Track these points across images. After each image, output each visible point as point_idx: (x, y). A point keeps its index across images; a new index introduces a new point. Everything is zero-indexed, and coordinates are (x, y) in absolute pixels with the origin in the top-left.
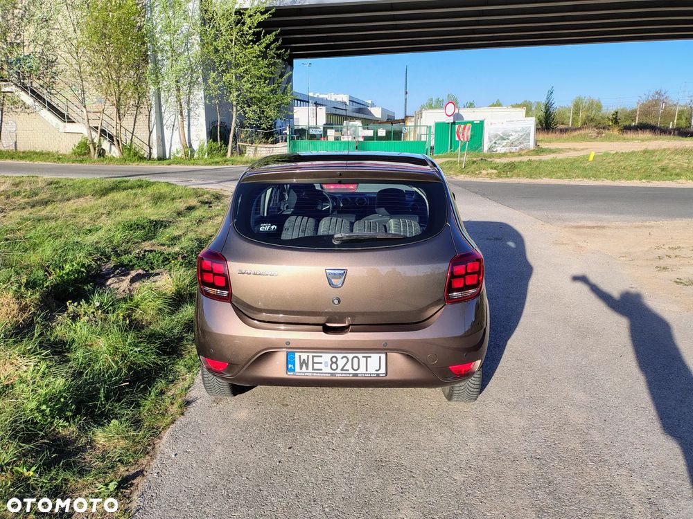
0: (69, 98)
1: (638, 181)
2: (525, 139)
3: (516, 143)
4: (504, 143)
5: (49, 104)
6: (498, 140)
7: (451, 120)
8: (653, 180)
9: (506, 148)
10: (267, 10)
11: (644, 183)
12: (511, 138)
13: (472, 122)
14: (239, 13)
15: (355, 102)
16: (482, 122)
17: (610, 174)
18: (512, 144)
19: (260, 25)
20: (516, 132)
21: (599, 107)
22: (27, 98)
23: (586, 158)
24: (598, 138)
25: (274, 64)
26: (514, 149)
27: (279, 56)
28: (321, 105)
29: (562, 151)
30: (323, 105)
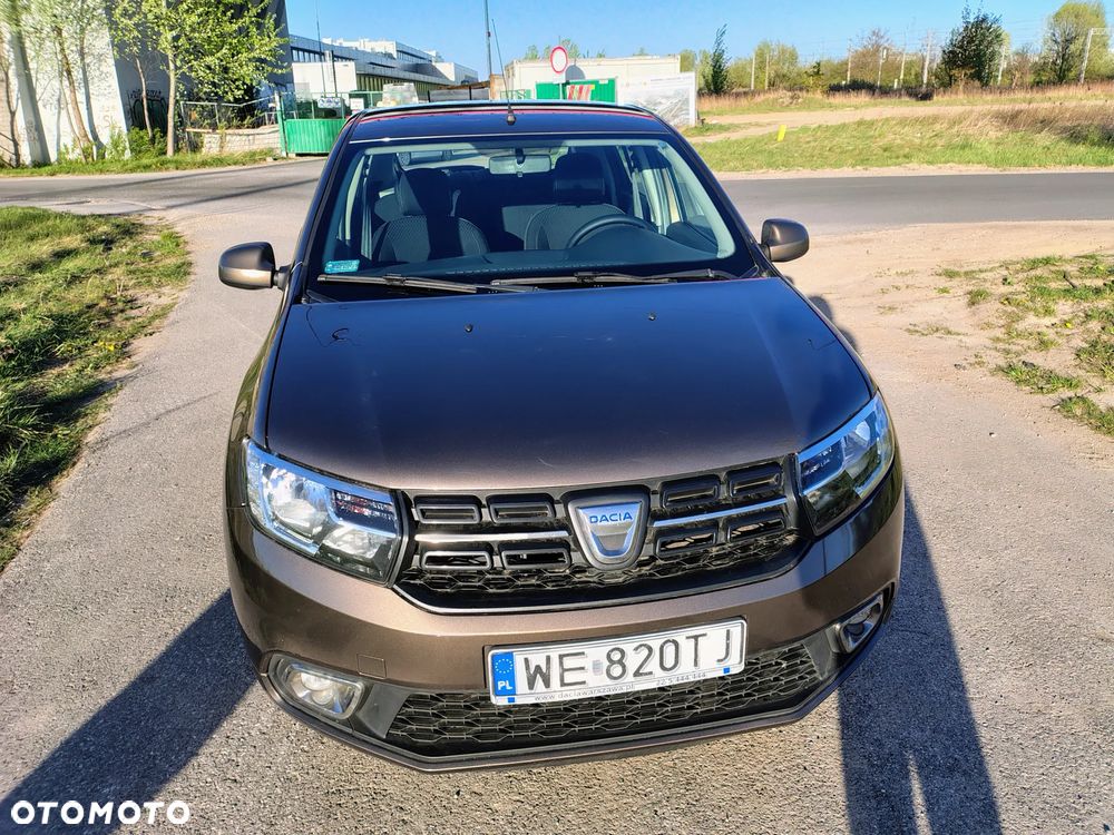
1: (850, 169)
2: (681, 109)
7: (562, 79)
8: (872, 166)
11: (860, 172)
13: (595, 82)
15: (408, 54)
16: (612, 82)
17: (810, 160)
20: (668, 98)
21: (793, 57)
23: (772, 137)
24: (793, 106)
28: (346, 59)
29: (738, 126)
30: (350, 59)
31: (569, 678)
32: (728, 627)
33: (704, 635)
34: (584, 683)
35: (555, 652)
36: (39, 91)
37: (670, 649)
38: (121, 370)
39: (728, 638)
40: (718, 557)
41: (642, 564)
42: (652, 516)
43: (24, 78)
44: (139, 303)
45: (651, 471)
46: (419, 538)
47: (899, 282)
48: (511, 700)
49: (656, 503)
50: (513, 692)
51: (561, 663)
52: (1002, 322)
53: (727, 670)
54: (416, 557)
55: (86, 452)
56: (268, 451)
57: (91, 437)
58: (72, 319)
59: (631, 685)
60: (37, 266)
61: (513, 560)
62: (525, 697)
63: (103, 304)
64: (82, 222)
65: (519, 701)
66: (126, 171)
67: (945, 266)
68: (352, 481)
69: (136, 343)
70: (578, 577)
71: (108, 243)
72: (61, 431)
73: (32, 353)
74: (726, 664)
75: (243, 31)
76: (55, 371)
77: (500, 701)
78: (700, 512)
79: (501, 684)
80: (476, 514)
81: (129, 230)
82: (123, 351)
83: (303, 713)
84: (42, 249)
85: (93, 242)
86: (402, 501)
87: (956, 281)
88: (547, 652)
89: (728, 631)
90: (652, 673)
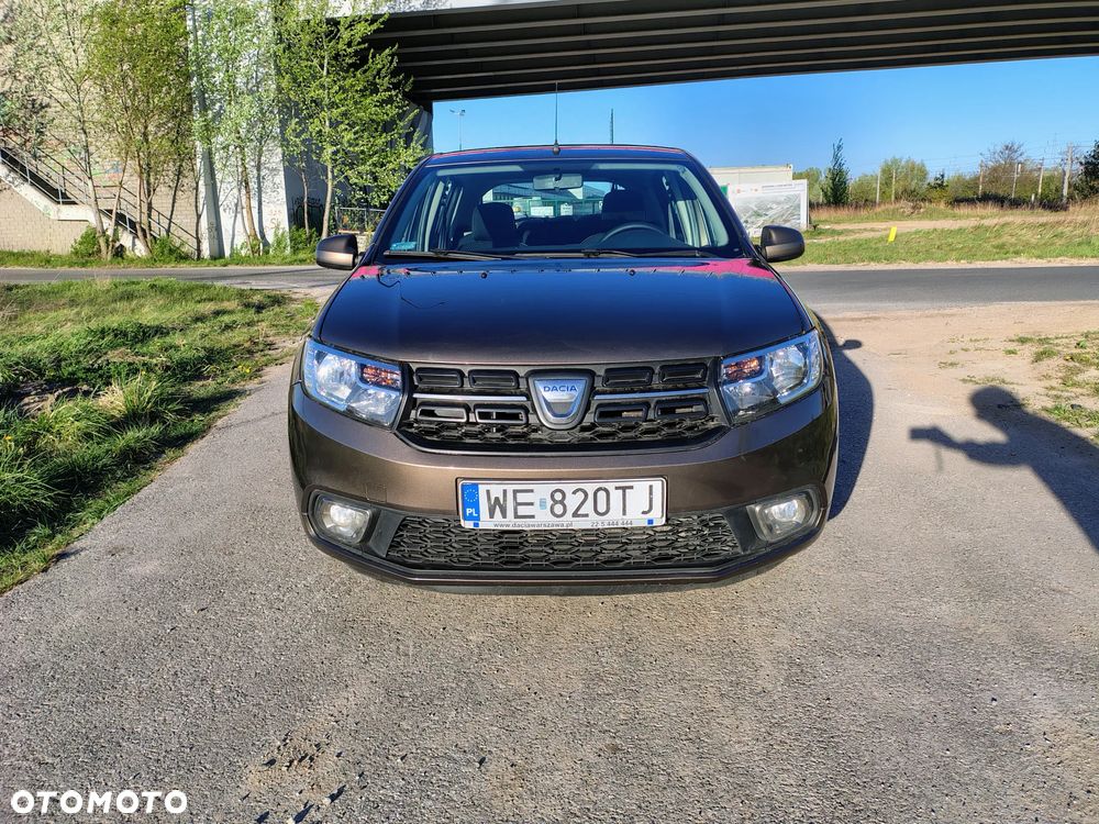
2: (792, 214)
3: (780, 220)
4: (761, 221)
6: (750, 217)
10: (375, 19)
12: (770, 213)
14: (334, 22)
16: (724, 189)
17: (914, 255)
20: (779, 203)
21: (923, 174)
23: (884, 239)
24: (914, 215)
27: (395, 87)
29: (853, 231)
31: (522, 510)
32: (651, 483)
33: (631, 487)
34: (533, 517)
35: (510, 488)
36: (222, 198)
37: (602, 495)
38: (251, 385)
39: (651, 493)
40: (648, 432)
41: (584, 429)
42: (592, 391)
43: (210, 187)
44: (276, 346)
45: (599, 362)
46: (415, 396)
47: (971, 346)
48: (476, 525)
49: (598, 383)
50: (478, 518)
51: (515, 498)
52: (1060, 374)
53: (650, 522)
54: (413, 412)
55: (213, 430)
56: (321, 342)
57: (219, 423)
58: (220, 352)
59: (569, 522)
60: (199, 319)
61: (482, 416)
62: (487, 523)
63: (246, 345)
64: (241, 294)
65: (482, 526)
66: (286, 264)
67: (1020, 335)
68: (374, 358)
69: (267, 369)
70: (533, 436)
71: (260, 308)
72: (198, 417)
73: (185, 370)
74: (649, 516)
75: (391, 144)
76: (201, 383)
77: (468, 525)
78: (633, 392)
79: (468, 511)
80: (458, 381)
81: (277, 301)
82: (257, 372)
83: (329, 543)
84: (208, 307)
85: (247, 306)
86: (406, 370)
87: (1027, 345)
88: (505, 487)
89: (651, 487)
90: (587, 515)
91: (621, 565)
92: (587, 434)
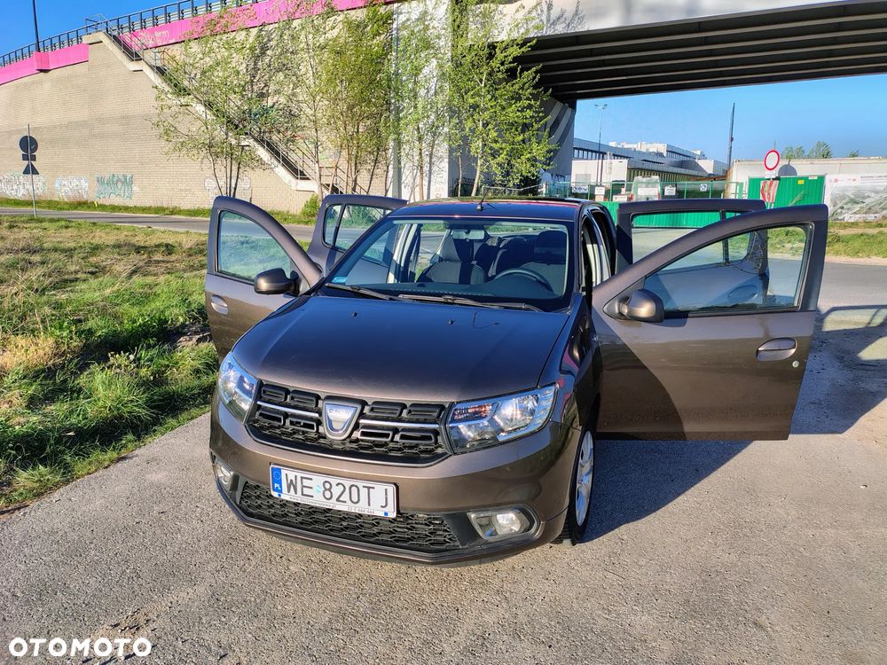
0: (305, 152)
3: (877, 208)
4: (857, 207)
5: (284, 160)
6: (846, 204)
9: (858, 216)
10: (526, 42)
12: (867, 201)
13: (806, 179)
14: (492, 47)
15: (677, 153)
16: (821, 179)
18: (869, 210)
19: (516, 59)
20: (877, 192)
22: (263, 153)
25: (530, 107)
26: (871, 217)
27: (535, 97)
28: (621, 157)
30: (624, 157)
31: (306, 491)
32: (387, 487)
33: (373, 488)
34: (312, 496)
35: (300, 474)
39: (386, 494)
40: (393, 449)
41: (352, 442)
42: (362, 415)
43: (396, 170)
45: (371, 396)
46: (260, 403)
48: (280, 495)
49: (366, 410)
50: (281, 491)
51: (302, 482)
53: (386, 514)
54: (256, 414)
59: (333, 505)
61: (294, 423)
62: (286, 495)
65: (284, 497)
70: (322, 441)
74: (386, 510)
77: (275, 494)
79: (276, 485)
80: (283, 397)
83: (220, 486)
86: (260, 385)
88: (296, 474)
89: (386, 490)
90: (345, 502)
91: (372, 540)
92: (354, 445)
